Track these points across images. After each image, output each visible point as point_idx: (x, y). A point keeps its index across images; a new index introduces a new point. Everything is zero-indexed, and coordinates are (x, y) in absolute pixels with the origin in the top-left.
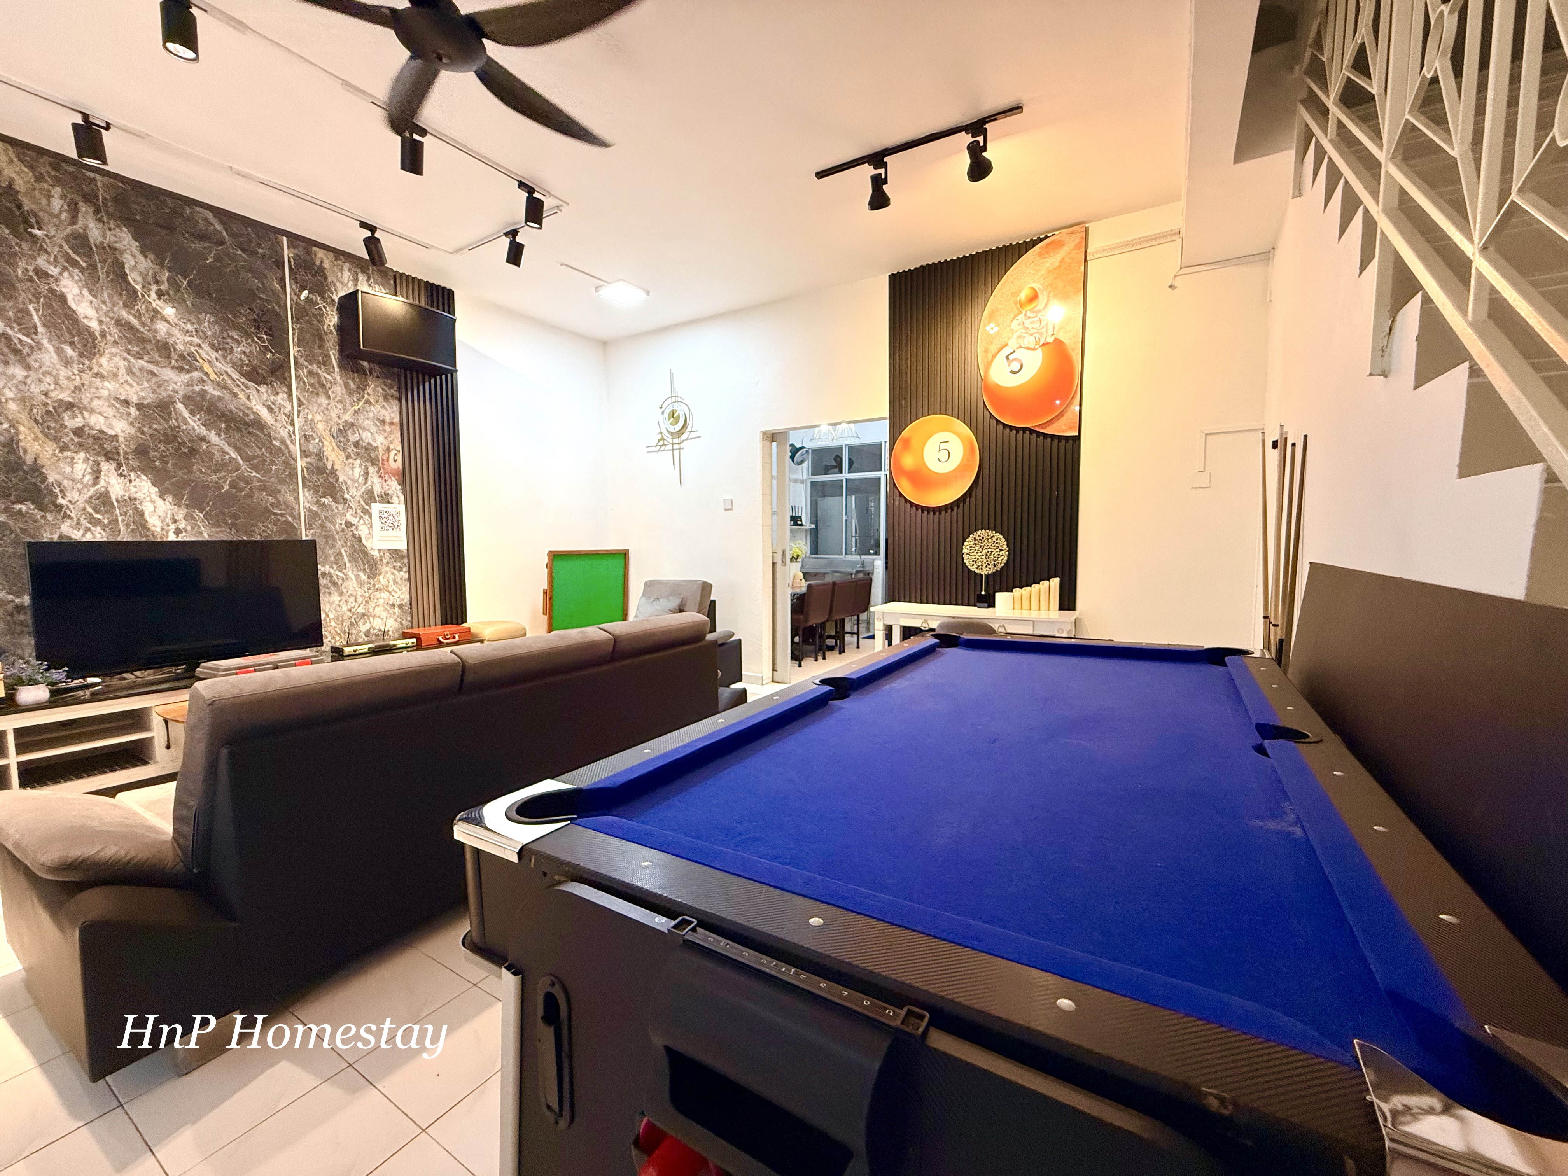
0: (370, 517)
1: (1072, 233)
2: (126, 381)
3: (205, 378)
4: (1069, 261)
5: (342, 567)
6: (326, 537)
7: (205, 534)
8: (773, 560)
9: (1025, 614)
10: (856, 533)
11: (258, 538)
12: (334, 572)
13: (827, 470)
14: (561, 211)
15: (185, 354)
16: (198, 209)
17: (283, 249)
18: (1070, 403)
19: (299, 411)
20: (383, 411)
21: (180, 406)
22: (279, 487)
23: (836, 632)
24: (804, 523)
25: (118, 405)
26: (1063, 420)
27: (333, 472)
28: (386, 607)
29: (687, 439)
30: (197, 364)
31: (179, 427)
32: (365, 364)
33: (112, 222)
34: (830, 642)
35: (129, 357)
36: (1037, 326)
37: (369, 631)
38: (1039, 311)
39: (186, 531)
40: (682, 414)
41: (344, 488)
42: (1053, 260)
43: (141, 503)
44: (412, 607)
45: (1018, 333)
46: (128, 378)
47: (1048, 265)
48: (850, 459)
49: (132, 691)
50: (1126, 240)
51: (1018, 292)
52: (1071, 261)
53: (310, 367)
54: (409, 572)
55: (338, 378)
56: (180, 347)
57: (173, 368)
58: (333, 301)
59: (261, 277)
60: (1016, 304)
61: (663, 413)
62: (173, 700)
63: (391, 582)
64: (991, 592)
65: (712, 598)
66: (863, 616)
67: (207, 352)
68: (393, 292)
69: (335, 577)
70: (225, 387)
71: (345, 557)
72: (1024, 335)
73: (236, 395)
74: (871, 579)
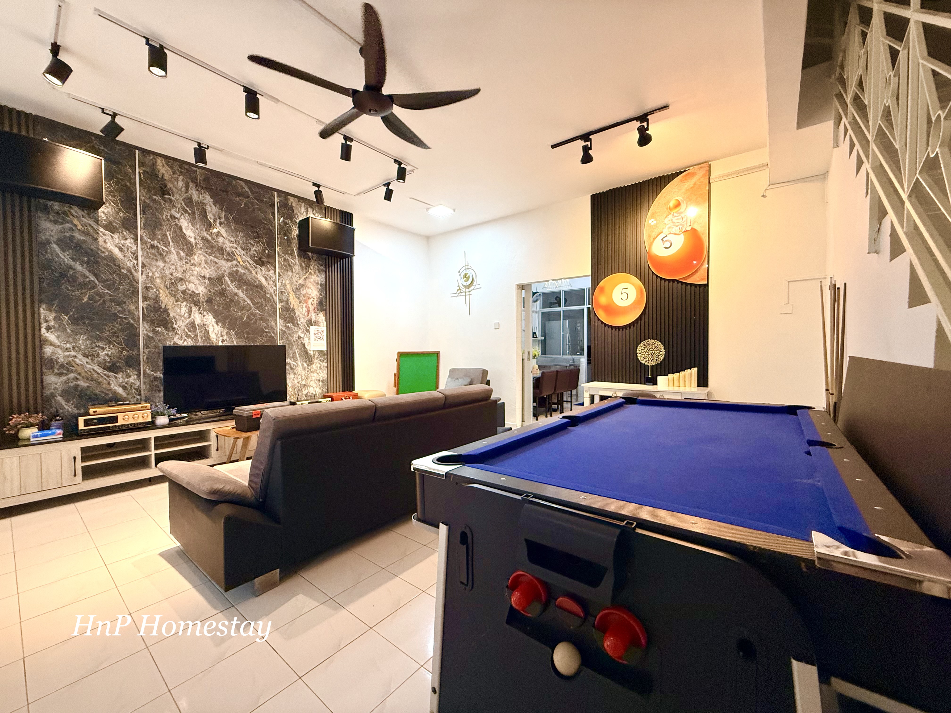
0: (310, 333)
1: (701, 168)
2: (205, 267)
3: (238, 264)
4: (699, 183)
5: (295, 360)
6: (289, 344)
7: (235, 342)
8: (522, 357)
9: (676, 389)
10: (569, 342)
11: (258, 344)
12: (292, 362)
13: (551, 305)
14: (413, 172)
15: (230, 252)
16: (238, 181)
17: (275, 198)
18: (702, 265)
19: (279, 279)
20: (318, 278)
21: (227, 278)
22: (268, 318)
23: (558, 401)
24: (537, 336)
25: (200, 279)
26: (697, 275)
27: (293, 310)
28: (316, 381)
29: (474, 289)
30: (235, 257)
31: (226, 289)
32: (310, 254)
33: (202, 191)
34: (555, 406)
35: (206, 255)
36: (680, 221)
37: (307, 394)
38: (681, 213)
39: (226, 341)
40: (471, 275)
41: (298, 318)
42: (690, 183)
43: (208, 327)
44: (328, 382)
45: (669, 225)
46: (205, 265)
47: (686, 186)
48: (565, 299)
49: (200, 421)
50: (734, 170)
51: (669, 202)
52: (700, 184)
53: (285, 256)
54: (327, 362)
55: (297, 262)
56: (228, 249)
57: (224, 259)
58: (296, 222)
59: (264, 212)
60: (667, 209)
61: (460, 275)
62: (220, 426)
63: (319, 368)
64: (655, 376)
65: (488, 379)
66: (574, 392)
67: (239, 251)
68: (324, 217)
69: (292, 365)
70: (247, 268)
71: (297, 354)
72: (673, 226)
73: (251, 272)
74: (579, 370)
